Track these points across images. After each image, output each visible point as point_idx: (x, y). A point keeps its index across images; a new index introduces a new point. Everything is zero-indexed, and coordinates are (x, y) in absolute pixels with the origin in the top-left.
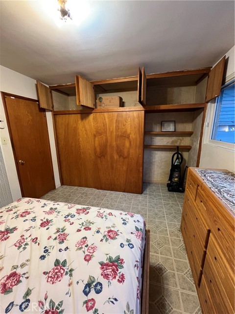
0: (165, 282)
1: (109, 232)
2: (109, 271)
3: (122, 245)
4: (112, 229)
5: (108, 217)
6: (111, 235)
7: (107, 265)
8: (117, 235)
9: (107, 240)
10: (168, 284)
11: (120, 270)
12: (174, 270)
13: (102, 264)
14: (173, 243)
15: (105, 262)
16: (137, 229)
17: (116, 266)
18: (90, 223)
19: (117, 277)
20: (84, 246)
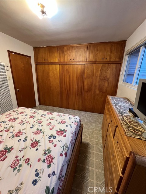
0: (89, 149)
1: (62, 121)
2: (60, 133)
3: (67, 126)
4: (63, 120)
5: (62, 116)
6: (63, 122)
7: (59, 131)
8: (65, 122)
9: (60, 124)
10: (90, 150)
11: (64, 133)
12: (94, 145)
13: (57, 131)
14: (96, 134)
15: (59, 130)
16: (75, 121)
17: (63, 132)
18: (53, 118)
19: (63, 135)
20: (49, 125)
